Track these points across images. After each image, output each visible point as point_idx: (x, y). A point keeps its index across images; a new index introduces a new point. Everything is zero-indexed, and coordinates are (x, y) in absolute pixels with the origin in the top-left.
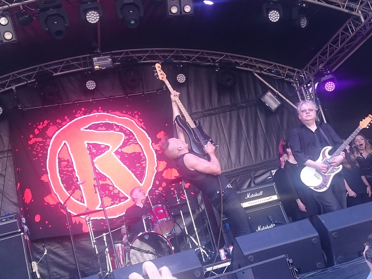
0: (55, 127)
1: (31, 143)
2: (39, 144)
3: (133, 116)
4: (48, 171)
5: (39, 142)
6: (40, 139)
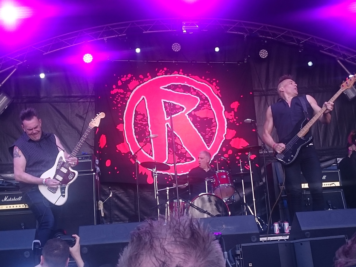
0: (137, 82)
1: (113, 92)
2: (120, 95)
3: (211, 83)
4: (124, 121)
5: (120, 93)
6: (122, 91)
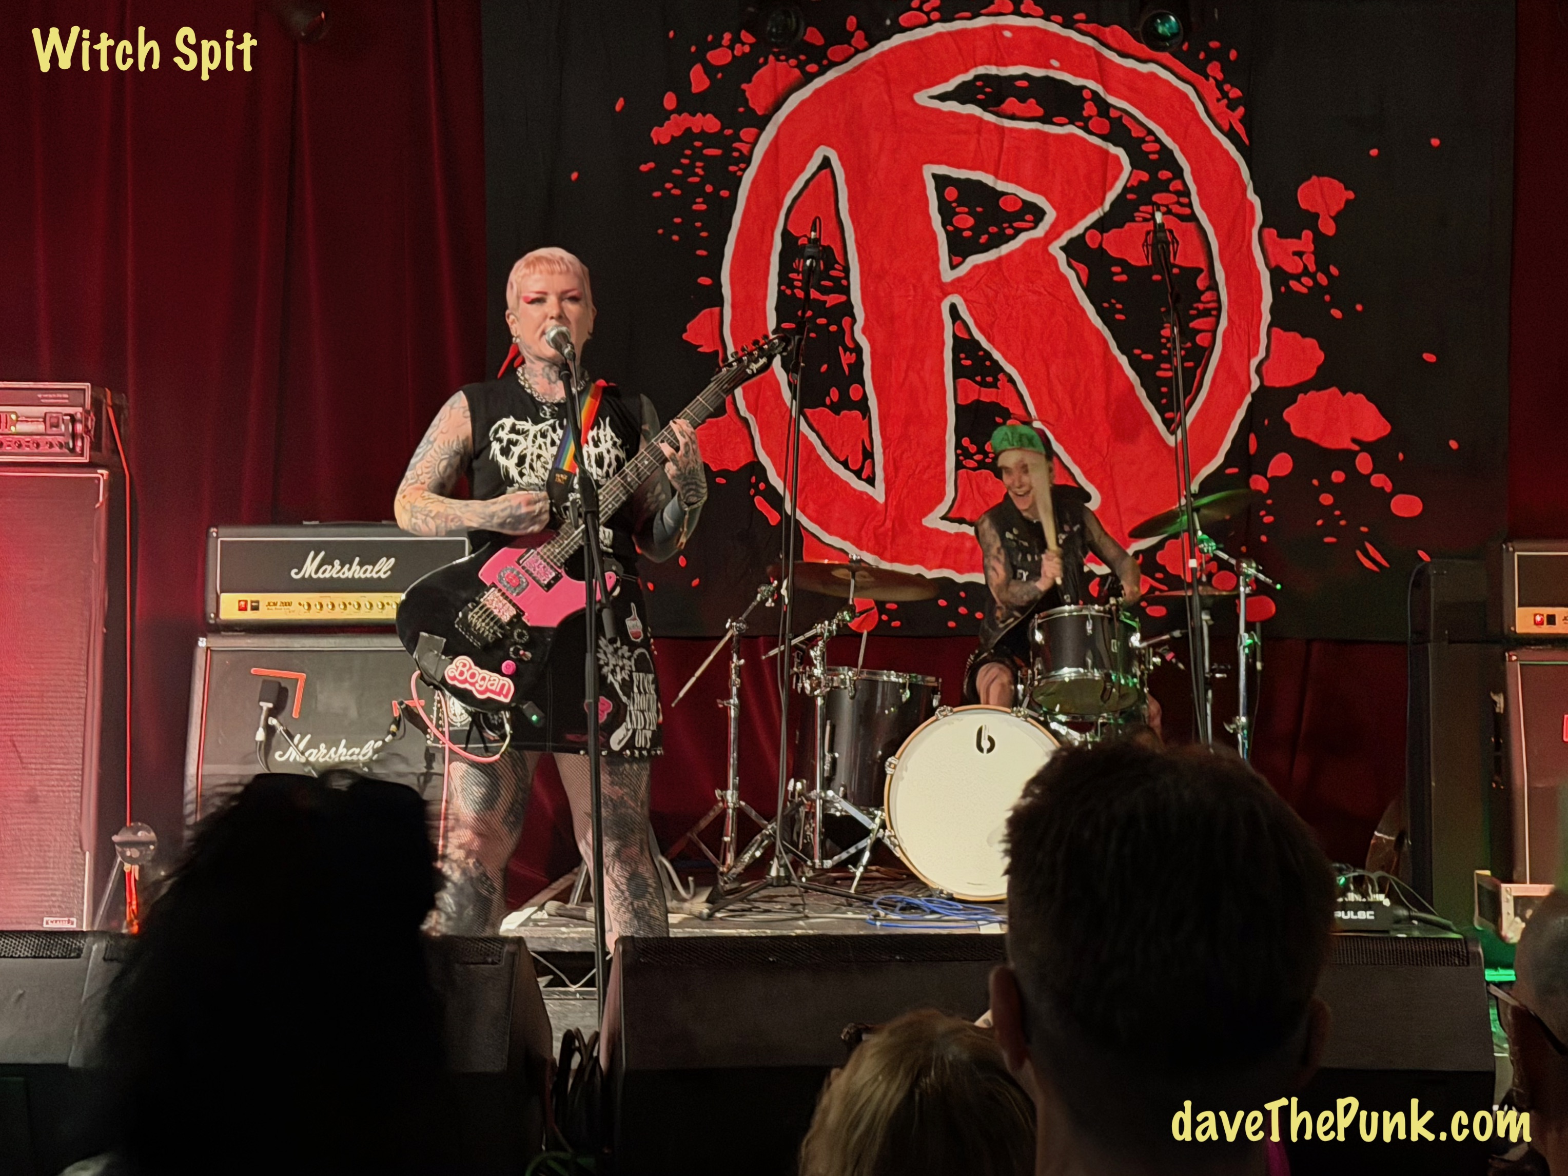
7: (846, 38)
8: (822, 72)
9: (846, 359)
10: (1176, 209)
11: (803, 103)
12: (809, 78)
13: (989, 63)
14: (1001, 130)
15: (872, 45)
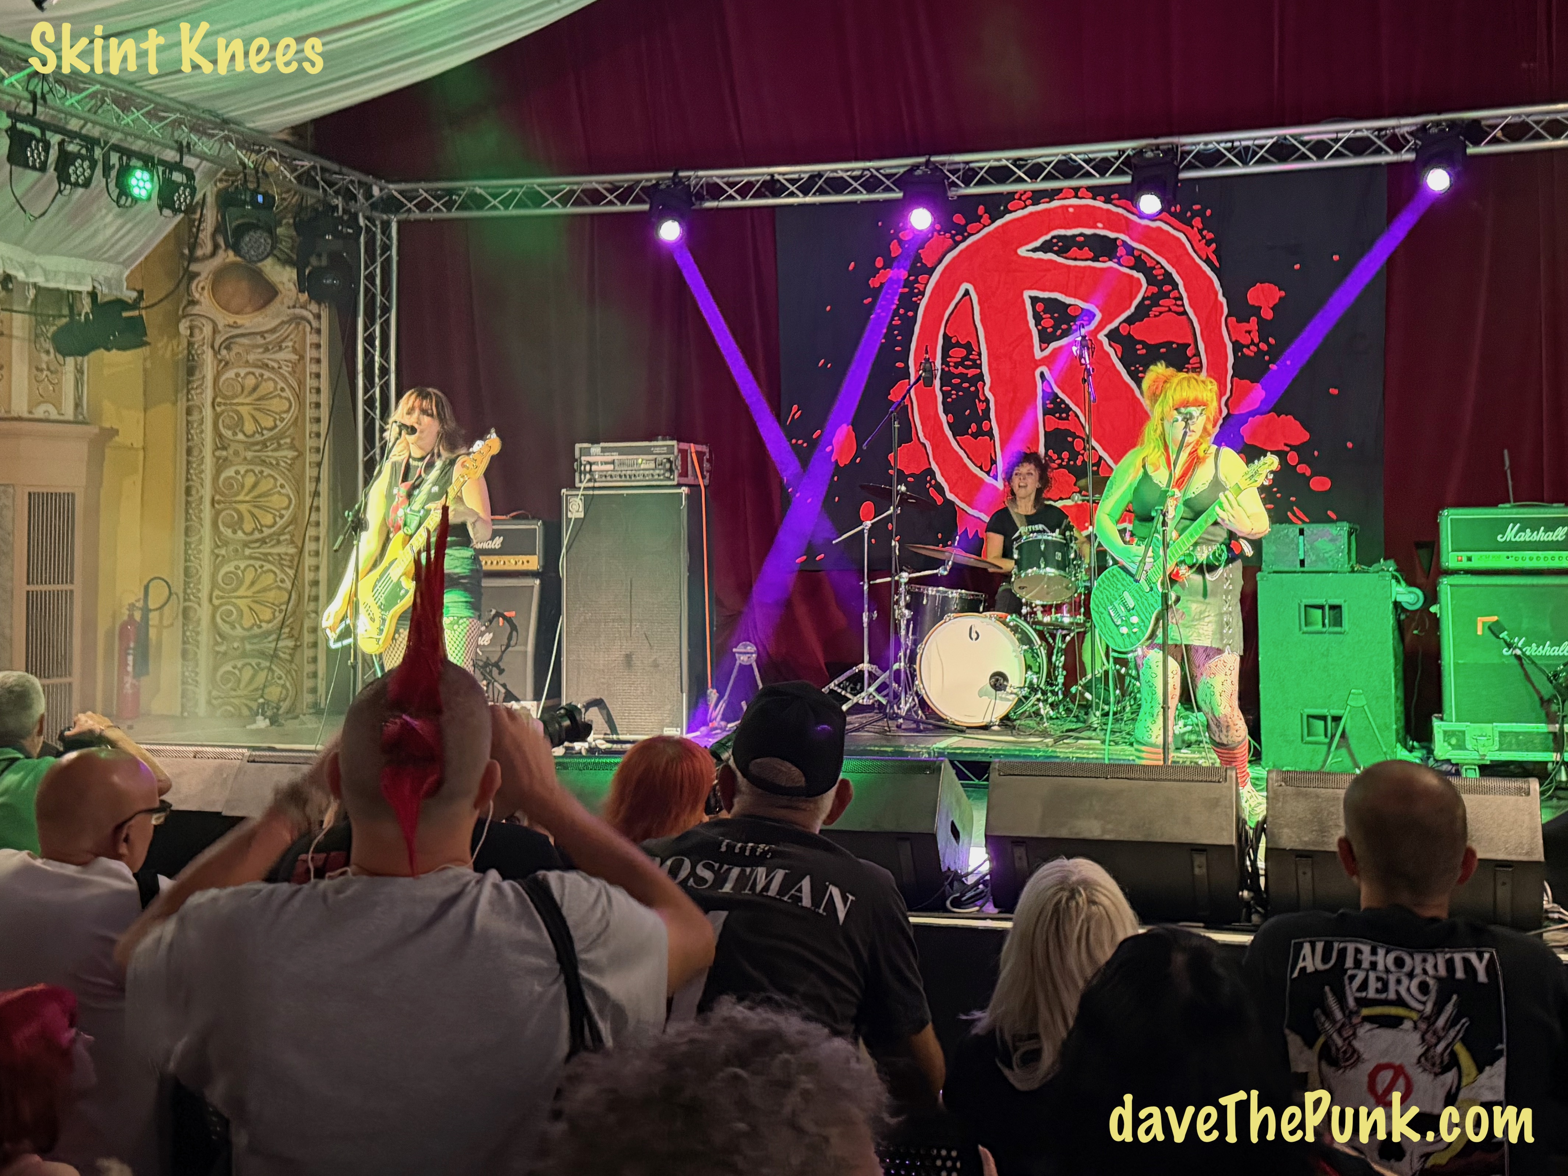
7: (978, 219)
8: (965, 239)
9: (981, 407)
10: (1174, 308)
11: (954, 259)
12: (957, 244)
13: (1061, 228)
14: (1069, 267)
15: (993, 222)
